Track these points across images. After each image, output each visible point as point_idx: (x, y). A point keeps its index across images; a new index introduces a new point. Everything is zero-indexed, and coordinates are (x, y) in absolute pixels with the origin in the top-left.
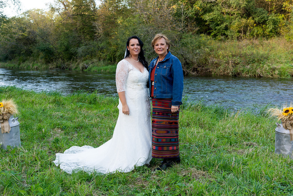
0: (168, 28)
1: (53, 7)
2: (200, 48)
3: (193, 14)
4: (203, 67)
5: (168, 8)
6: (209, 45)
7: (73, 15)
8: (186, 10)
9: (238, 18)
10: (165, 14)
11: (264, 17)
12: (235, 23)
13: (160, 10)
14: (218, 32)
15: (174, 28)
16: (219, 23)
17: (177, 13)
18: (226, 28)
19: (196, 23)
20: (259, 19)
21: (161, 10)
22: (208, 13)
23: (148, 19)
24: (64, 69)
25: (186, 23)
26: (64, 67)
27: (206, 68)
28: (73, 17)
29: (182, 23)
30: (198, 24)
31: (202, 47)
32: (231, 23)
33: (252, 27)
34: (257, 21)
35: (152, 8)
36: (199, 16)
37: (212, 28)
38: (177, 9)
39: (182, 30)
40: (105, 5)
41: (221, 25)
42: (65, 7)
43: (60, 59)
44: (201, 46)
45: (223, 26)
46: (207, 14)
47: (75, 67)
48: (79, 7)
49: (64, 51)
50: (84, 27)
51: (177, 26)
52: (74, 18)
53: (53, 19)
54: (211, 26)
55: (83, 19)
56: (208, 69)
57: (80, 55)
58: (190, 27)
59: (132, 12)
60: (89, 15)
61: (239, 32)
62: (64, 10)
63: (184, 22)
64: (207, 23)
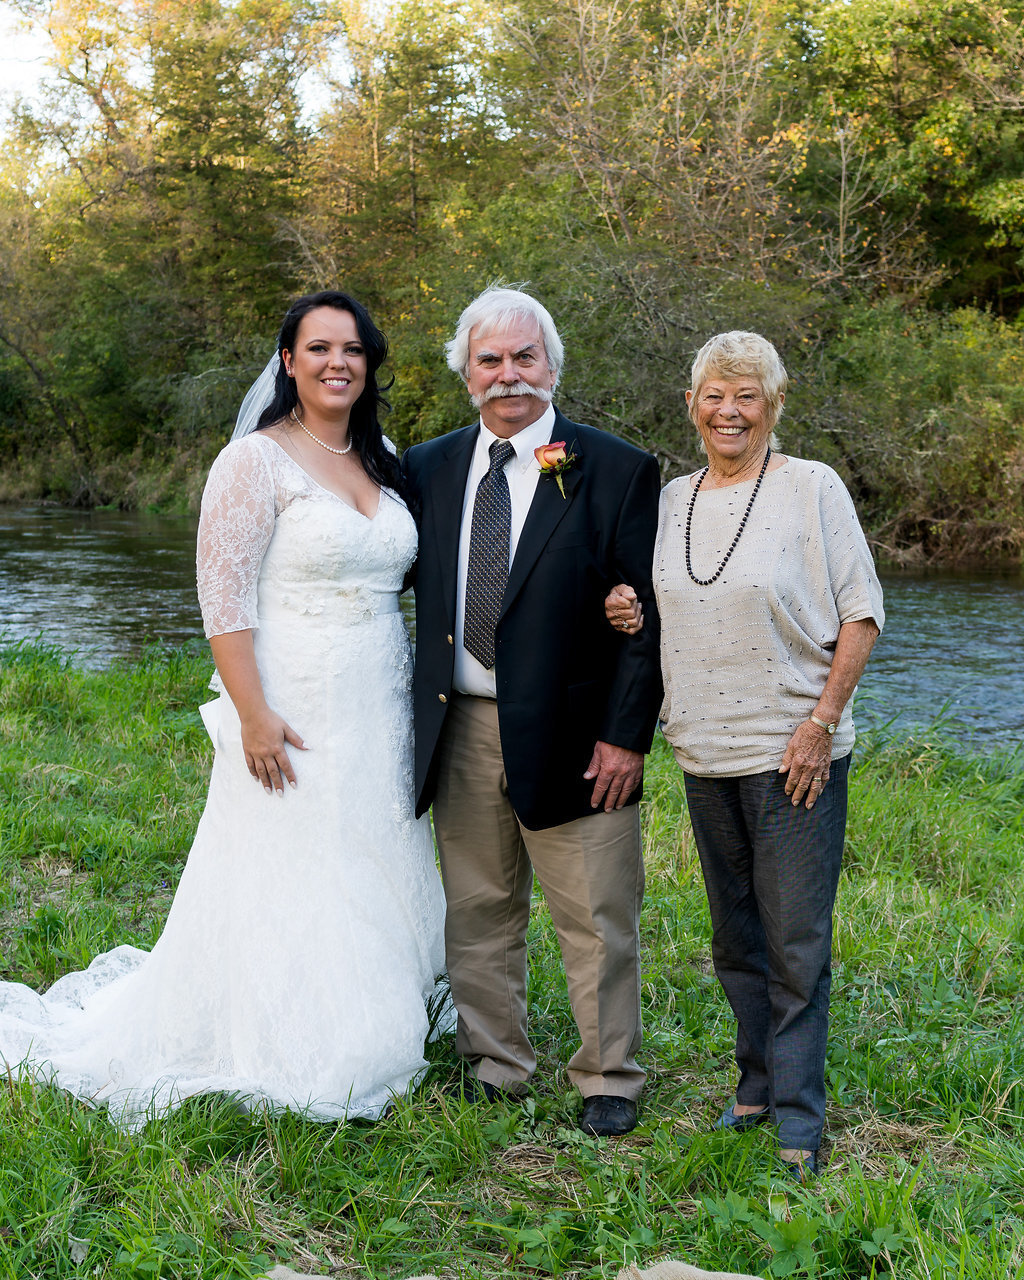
0: (751, 268)
1: (37, 114)
2: (946, 396)
3: (913, 180)
4: (964, 515)
5: (752, 142)
6: (1006, 381)
7: (157, 170)
8: (868, 158)
10: (734, 178)
13: (704, 151)
15: (786, 268)
17: (809, 176)
19: (928, 238)
21: (714, 151)
22: (1009, 178)
23: (628, 204)
24: (93, 505)
25: (863, 236)
26: (86, 495)
27: (981, 522)
28: (154, 180)
29: (842, 236)
30: (940, 247)
31: (961, 392)
35: (654, 138)
36: (948, 199)
38: (814, 149)
39: (839, 279)
40: (358, 116)
42: (111, 123)
43: (66, 444)
44: (956, 386)
46: (1002, 186)
47: (156, 495)
48: (194, 121)
49: (91, 395)
50: (221, 245)
51: (809, 253)
52: (164, 191)
53: (30, 191)
55: (219, 193)
56: (997, 531)
57: (188, 419)
58: (890, 262)
59: (530, 163)
60: (257, 175)
62: (98, 135)
63: (850, 231)
64: (998, 240)
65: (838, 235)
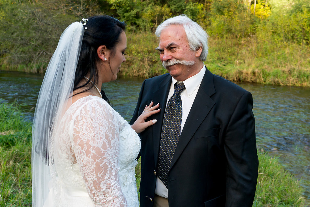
0: (62, 11)
9: (151, 4)
11: (181, 6)
12: (148, 10)
14: (127, 21)
15: (70, 12)
16: (128, 9)
18: (137, 16)
19: (99, 7)
20: (175, 7)
25: (86, 5)
29: (82, 5)
30: (101, 9)
32: (143, 10)
33: (168, 16)
34: (173, 10)
37: (119, 14)
39: (82, 14)
41: (130, 12)
45: (133, 12)
51: (75, 8)
54: (118, 12)
58: (92, 11)
61: (153, 21)
63: (83, 4)
64: (113, 8)
65: (81, 5)
